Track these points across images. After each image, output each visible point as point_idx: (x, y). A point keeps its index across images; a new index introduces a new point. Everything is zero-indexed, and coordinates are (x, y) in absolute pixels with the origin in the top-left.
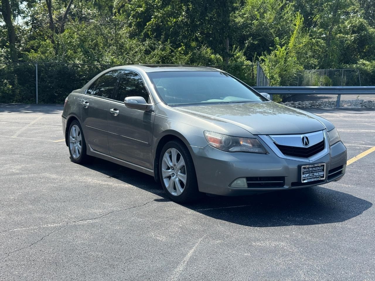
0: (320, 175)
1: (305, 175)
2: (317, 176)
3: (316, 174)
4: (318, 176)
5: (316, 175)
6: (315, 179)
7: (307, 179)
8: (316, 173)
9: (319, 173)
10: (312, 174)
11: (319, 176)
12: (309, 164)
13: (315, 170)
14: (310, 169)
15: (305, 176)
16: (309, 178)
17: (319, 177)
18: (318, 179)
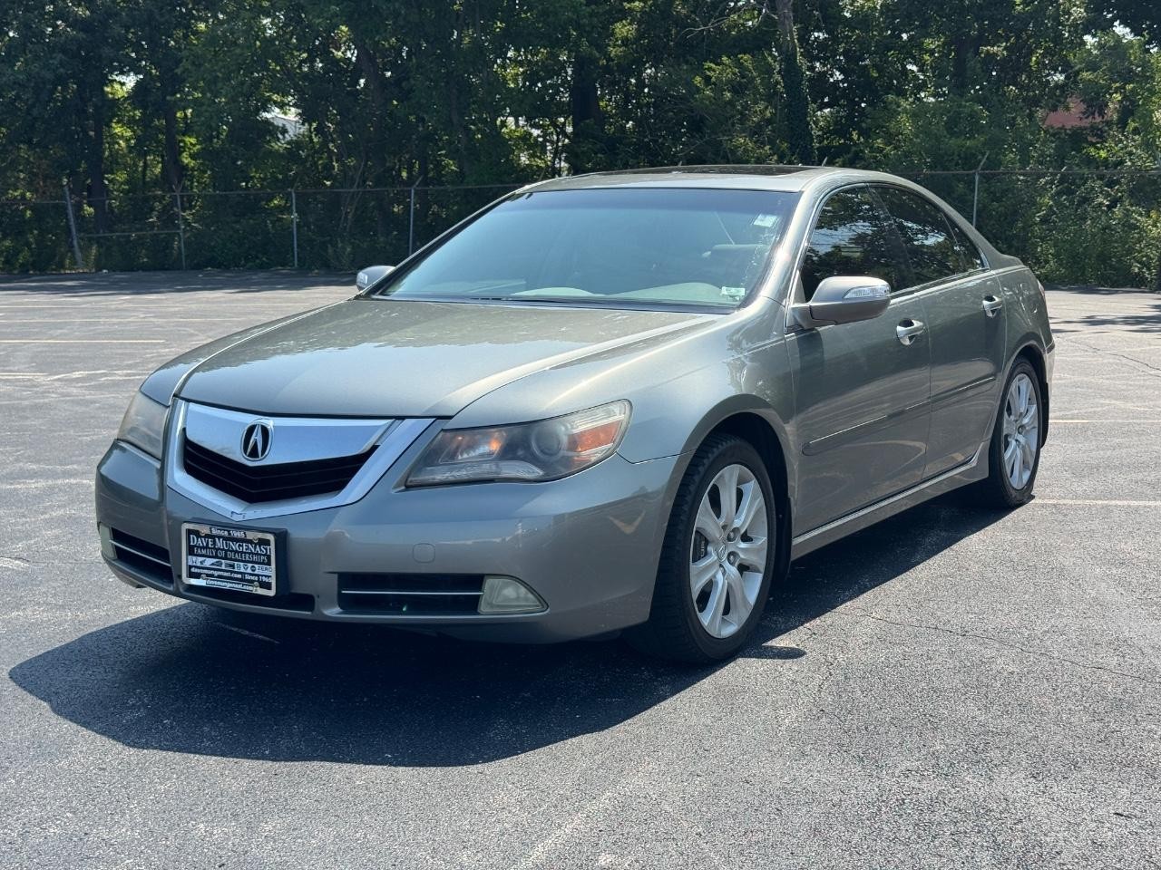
0: (258, 575)
1: (201, 559)
2: (248, 577)
3: (240, 567)
4: (253, 578)
5: (242, 570)
6: (236, 586)
7: (208, 575)
8: (242, 564)
9: (256, 566)
10: (228, 562)
11: (256, 578)
12: (213, 524)
13: (236, 552)
14: (220, 544)
15: (201, 562)
16: (216, 573)
17: (252, 581)
18: (248, 588)
